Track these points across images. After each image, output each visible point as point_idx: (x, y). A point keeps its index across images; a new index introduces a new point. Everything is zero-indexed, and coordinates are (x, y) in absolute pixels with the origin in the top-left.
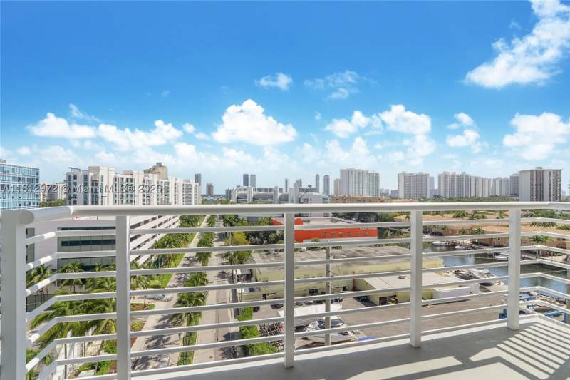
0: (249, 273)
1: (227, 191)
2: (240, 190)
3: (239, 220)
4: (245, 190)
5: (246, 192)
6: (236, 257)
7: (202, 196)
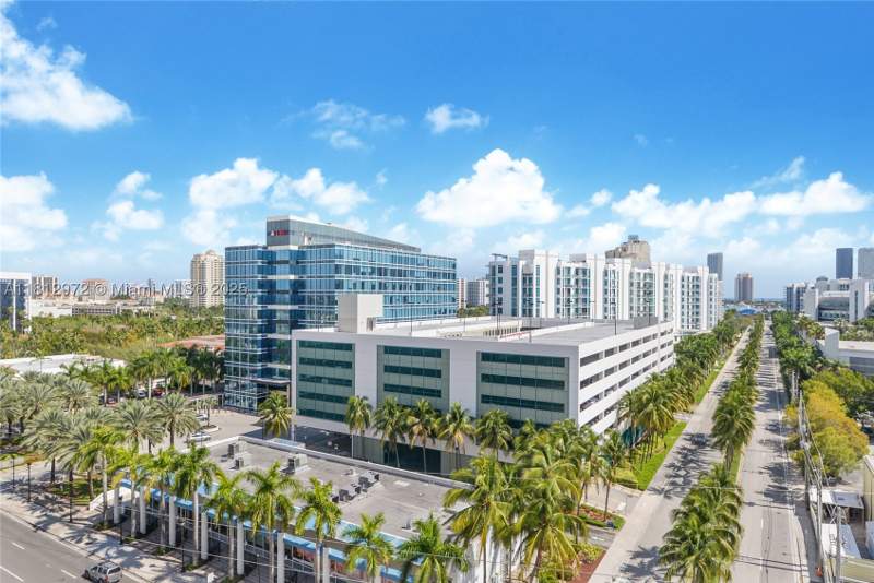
0: (857, 505)
1: (789, 290)
2: (828, 288)
3: (826, 364)
4: (842, 288)
5: (846, 294)
6: (820, 459)
7: (726, 302)
